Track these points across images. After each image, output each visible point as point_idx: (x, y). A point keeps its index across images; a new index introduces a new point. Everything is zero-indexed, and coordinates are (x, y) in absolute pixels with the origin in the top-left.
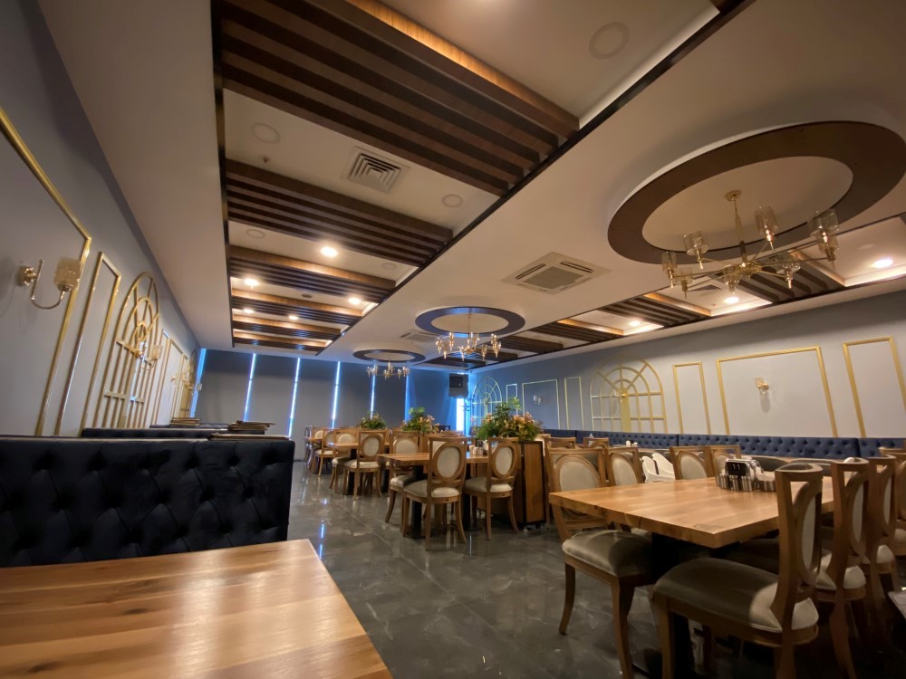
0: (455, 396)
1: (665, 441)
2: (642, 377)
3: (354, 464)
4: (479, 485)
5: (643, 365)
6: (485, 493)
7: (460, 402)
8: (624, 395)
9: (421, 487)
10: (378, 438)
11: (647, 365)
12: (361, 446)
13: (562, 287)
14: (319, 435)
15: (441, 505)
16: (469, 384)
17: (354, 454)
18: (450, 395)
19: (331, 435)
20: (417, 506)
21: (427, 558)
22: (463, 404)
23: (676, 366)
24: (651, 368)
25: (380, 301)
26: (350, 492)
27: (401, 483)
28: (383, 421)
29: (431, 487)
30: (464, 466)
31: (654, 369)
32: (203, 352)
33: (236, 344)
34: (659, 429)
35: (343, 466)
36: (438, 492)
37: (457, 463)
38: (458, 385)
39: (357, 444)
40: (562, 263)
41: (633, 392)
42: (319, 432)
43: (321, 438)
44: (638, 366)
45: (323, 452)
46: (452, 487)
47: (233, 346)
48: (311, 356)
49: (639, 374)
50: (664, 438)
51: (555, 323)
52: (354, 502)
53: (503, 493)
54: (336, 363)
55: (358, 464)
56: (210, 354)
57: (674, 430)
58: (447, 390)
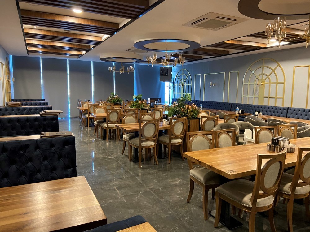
0: (164, 81)
1: (280, 111)
2: (275, 73)
3: (105, 125)
4: (165, 139)
5: (277, 65)
6: (168, 143)
7: (167, 84)
8: (262, 83)
9: (137, 141)
10: (117, 112)
11: (279, 65)
12: (108, 116)
13: (220, 28)
14: (85, 106)
15: (148, 149)
16: (172, 73)
17: (105, 120)
18: (161, 81)
19: (92, 107)
20: (136, 150)
21: (140, 172)
22: (169, 86)
23: (295, 67)
24: (281, 67)
25: (112, 34)
26: (104, 138)
27: (128, 138)
28: (121, 99)
29: (142, 141)
30: (157, 132)
31: (282, 68)
32: (11, 57)
33: (29, 53)
34: (279, 104)
35: (100, 126)
36: (144, 144)
37: (154, 131)
38: (166, 74)
39: (106, 115)
40: (217, 17)
41: (268, 82)
42: (85, 104)
43: (87, 108)
44: (273, 66)
45: (89, 116)
46: (152, 141)
47: (28, 54)
48: (75, 59)
49: (273, 71)
50: (281, 109)
51: (222, 43)
52: (107, 144)
53: (177, 143)
54: (91, 62)
55: (107, 126)
56: (15, 58)
57: (287, 105)
58: (159, 77)
